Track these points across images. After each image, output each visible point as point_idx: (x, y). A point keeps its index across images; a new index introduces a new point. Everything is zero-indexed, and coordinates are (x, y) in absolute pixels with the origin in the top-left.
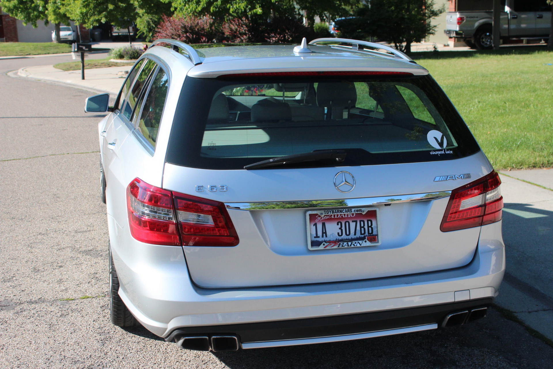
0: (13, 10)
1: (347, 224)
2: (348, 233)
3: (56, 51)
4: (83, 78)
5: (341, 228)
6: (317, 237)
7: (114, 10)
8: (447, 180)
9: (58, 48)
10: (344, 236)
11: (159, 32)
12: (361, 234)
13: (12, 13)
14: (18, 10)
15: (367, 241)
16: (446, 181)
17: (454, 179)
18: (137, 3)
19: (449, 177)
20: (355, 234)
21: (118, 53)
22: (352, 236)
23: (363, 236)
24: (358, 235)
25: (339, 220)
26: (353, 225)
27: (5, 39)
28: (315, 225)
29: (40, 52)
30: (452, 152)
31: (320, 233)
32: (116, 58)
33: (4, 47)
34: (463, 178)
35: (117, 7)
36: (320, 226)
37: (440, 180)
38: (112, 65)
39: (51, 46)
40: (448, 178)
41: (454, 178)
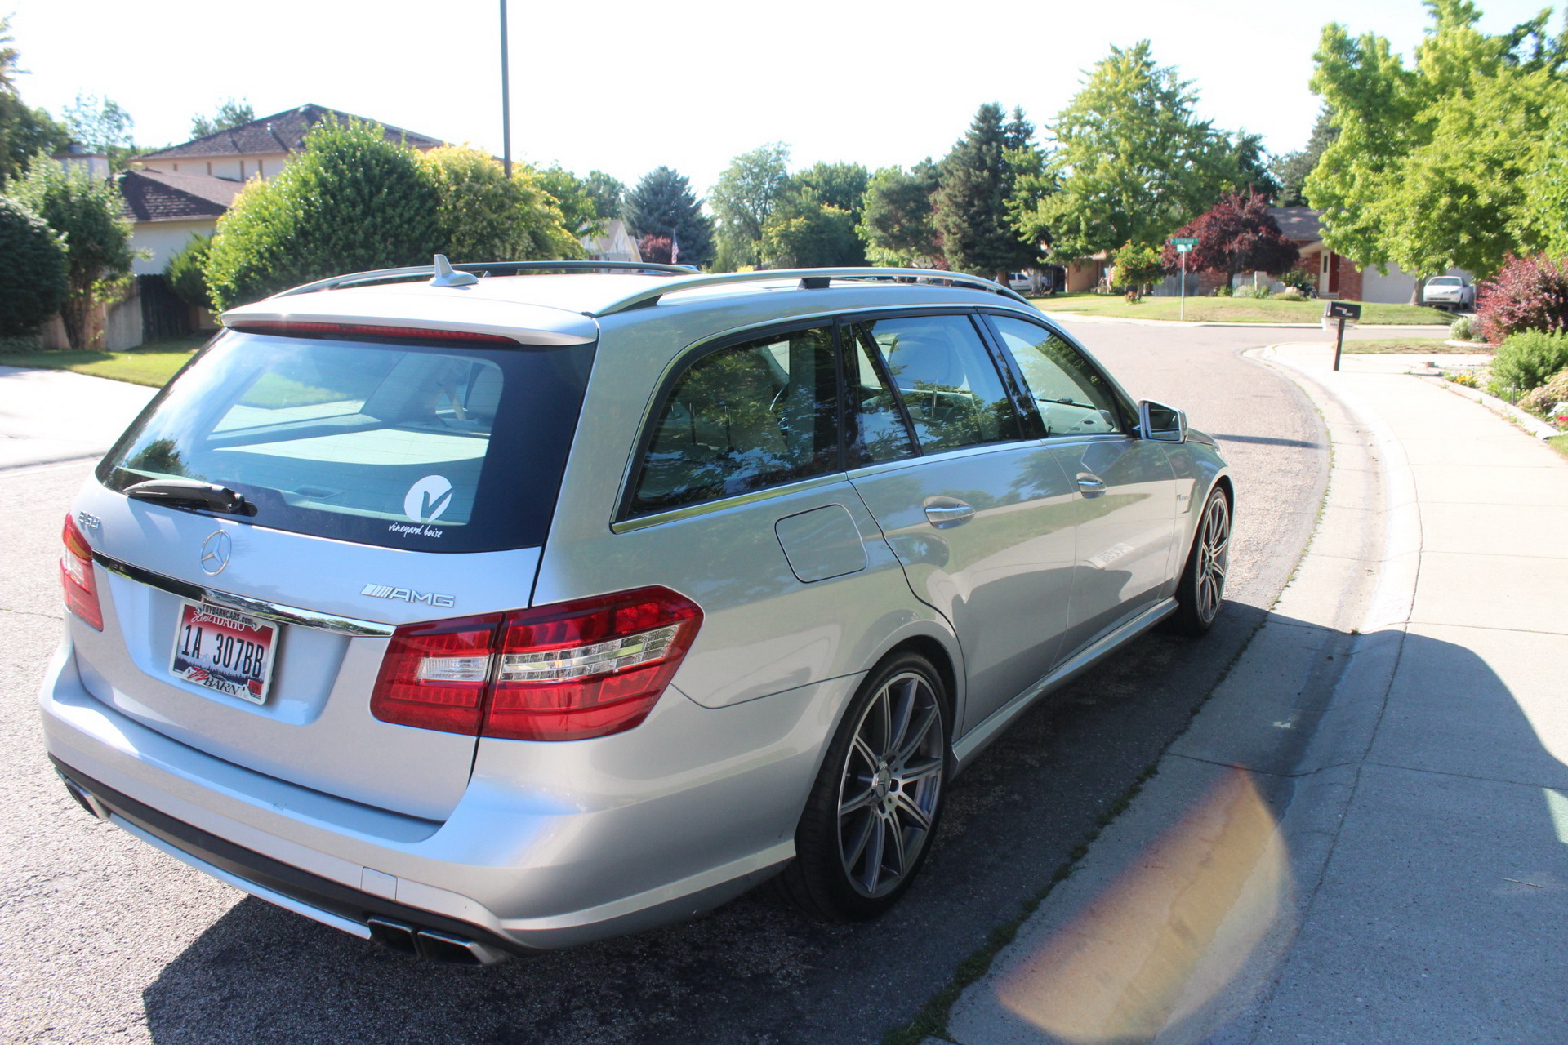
0: (1341, 243)
1: (230, 641)
2: (227, 662)
3: (1406, 319)
4: (1336, 368)
5: (219, 648)
6: (185, 653)
7: (1469, 244)
8: (391, 597)
9: (1413, 315)
10: (220, 667)
11: (1491, 288)
12: (244, 672)
13: (1339, 248)
14: (1351, 244)
15: (247, 690)
16: (386, 600)
17: (407, 600)
18: (1519, 232)
19: (395, 592)
20: (235, 669)
21: (1462, 329)
22: (230, 671)
23: (244, 675)
24: (239, 672)
25: (220, 630)
26: (237, 646)
27: (1338, 294)
28: (189, 628)
29: (1375, 319)
30: (439, 534)
31: (191, 649)
32: (1457, 337)
33: (1315, 307)
34: (429, 602)
35: (1476, 240)
36: (194, 632)
37: (373, 594)
38: (1441, 350)
39: (1399, 311)
40: (393, 594)
41: (407, 597)
